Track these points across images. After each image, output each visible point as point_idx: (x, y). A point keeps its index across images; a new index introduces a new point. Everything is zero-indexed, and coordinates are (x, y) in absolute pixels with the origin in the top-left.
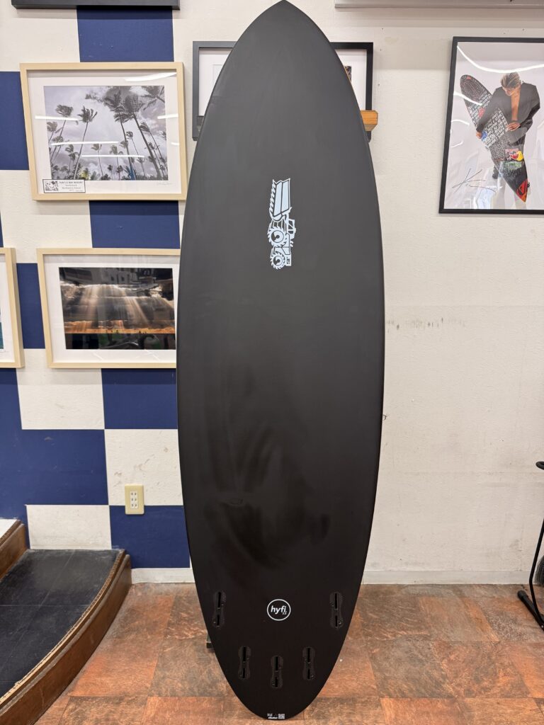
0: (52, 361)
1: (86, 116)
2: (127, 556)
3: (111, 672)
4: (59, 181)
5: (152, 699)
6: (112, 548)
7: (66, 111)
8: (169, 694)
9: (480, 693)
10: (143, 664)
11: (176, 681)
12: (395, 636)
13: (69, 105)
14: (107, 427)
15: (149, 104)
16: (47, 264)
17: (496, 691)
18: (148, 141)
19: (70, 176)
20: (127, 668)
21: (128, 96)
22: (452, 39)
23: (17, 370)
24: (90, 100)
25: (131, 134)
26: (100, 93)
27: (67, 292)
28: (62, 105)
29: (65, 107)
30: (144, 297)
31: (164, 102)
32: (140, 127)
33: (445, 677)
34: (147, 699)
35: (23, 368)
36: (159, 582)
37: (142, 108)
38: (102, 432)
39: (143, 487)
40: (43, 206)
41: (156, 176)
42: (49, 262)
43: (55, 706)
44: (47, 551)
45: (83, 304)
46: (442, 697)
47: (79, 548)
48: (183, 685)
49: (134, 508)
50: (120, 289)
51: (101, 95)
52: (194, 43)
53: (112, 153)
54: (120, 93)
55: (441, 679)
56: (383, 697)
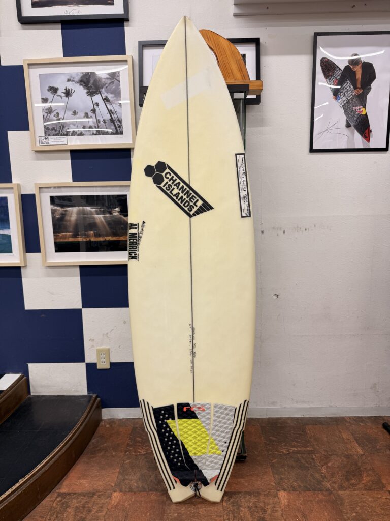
0: (46, 260)
1: (68, 93)
2: (99, 399)
3: (87, 476)
4: (49, 137)
5: (115, 494)
6: (88, 393)
7: (54, 90)
8: (127, 491)
9: (349, 488)
10: (109, 471)
11: (132, 482)
12: (288, 451)
13: (56, 86)
14: (84, 307)
15: (110, 83)
16: (42, 194)
17: (361, 486)
18: (109, 109)
19: (57, 134)
20: (98, 474)
21: (96, 79)
22: (313, 34)
23: (22, 268)
24: (70, 82)
25: (97, 104)
26: (76, 78)
27: (56, 214)
28: (51, 86)
29: (54, 87)
30: (108, 215)
31: (119, 82)
32: (103, 100)
33: (324, 477)
34: (112, 494)
35: (25, 266)
36: (121, 418)
37: (105, 87)
38: (80, 310)
39: (109, 349)
40: (39, 155)
41: (115, 132)
42: (43, 193)
43: (47, 499)
44: (43, 396)
45: (66, 221)
46: (321, 491)
47: (65, 394)
48: (137, 484)
49: (103, 365)
50: (91, 210)
51: (77, 79)
52: (140, 42)
53: (85, 118)
54: (90, 77)
55: (321, 479)
56: (279, 491)
